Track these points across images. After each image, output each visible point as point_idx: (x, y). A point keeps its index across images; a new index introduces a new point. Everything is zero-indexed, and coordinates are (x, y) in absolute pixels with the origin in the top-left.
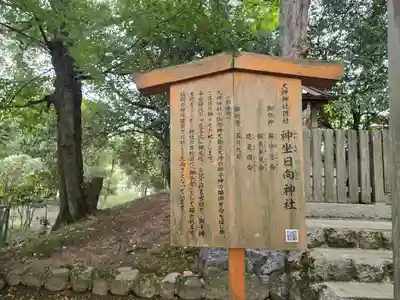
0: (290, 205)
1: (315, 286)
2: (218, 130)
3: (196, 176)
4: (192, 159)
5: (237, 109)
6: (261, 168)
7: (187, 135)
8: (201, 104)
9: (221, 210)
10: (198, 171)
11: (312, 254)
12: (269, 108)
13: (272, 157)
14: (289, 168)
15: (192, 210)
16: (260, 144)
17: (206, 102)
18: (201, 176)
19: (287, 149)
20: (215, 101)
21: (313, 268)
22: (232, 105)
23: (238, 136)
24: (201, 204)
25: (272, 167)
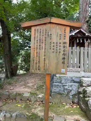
0: (63, 63)
1: (87, 99)
2: (45, 41)
3: (38, 54)
4: (37, 49)
5: (51, 35)
6: (56, 52)
7: (36, 42)
8: (40, 33)
9: (44, 64)
10: (38, 52)
11: (86, 89)
12: (60, 35)
13: (60, 49)
14: (64, 52)
15: (36, 63)
16: (57, 45)
17: (42, 32)
18: (39, 54)
19: (64, 47)
20: (44, 32)
21: (86, 93)
22: (49, 33)
23: (51, 43)
24: (39, 62)
25: (60, 52)
